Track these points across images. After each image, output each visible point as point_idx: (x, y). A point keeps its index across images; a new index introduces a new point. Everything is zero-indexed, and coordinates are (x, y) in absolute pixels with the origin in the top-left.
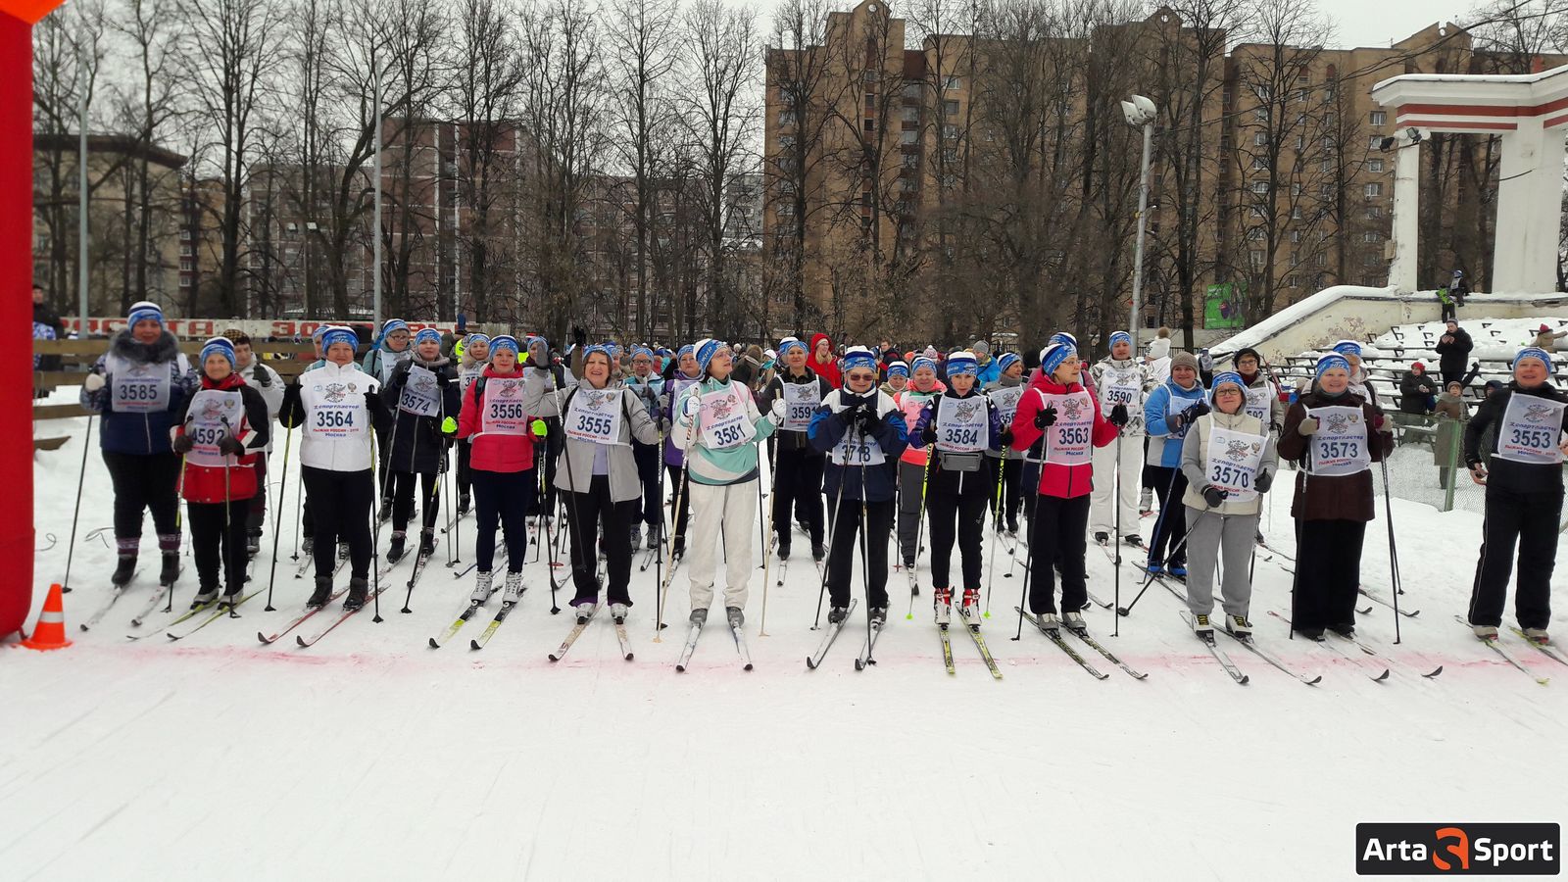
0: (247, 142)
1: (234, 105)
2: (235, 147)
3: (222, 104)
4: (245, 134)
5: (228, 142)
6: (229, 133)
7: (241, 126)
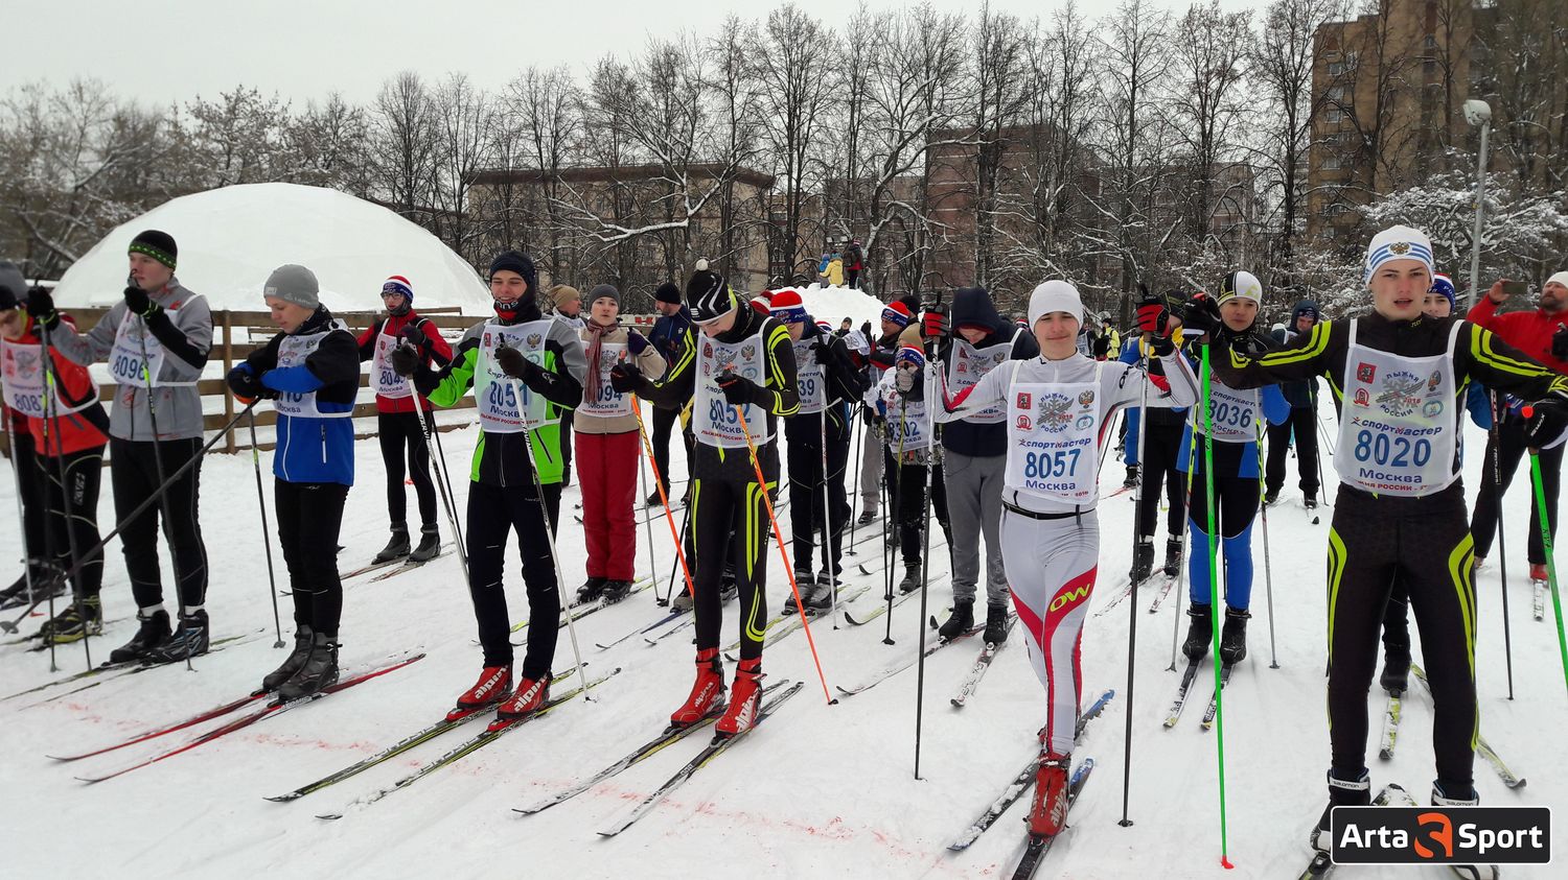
0: (804, 173)
1: (795, 142)
2: (795, 175)
3: (786, 141)
4: (803, 163)
5: (790, 173)
6: (790, 164)
7: (801, 156)
